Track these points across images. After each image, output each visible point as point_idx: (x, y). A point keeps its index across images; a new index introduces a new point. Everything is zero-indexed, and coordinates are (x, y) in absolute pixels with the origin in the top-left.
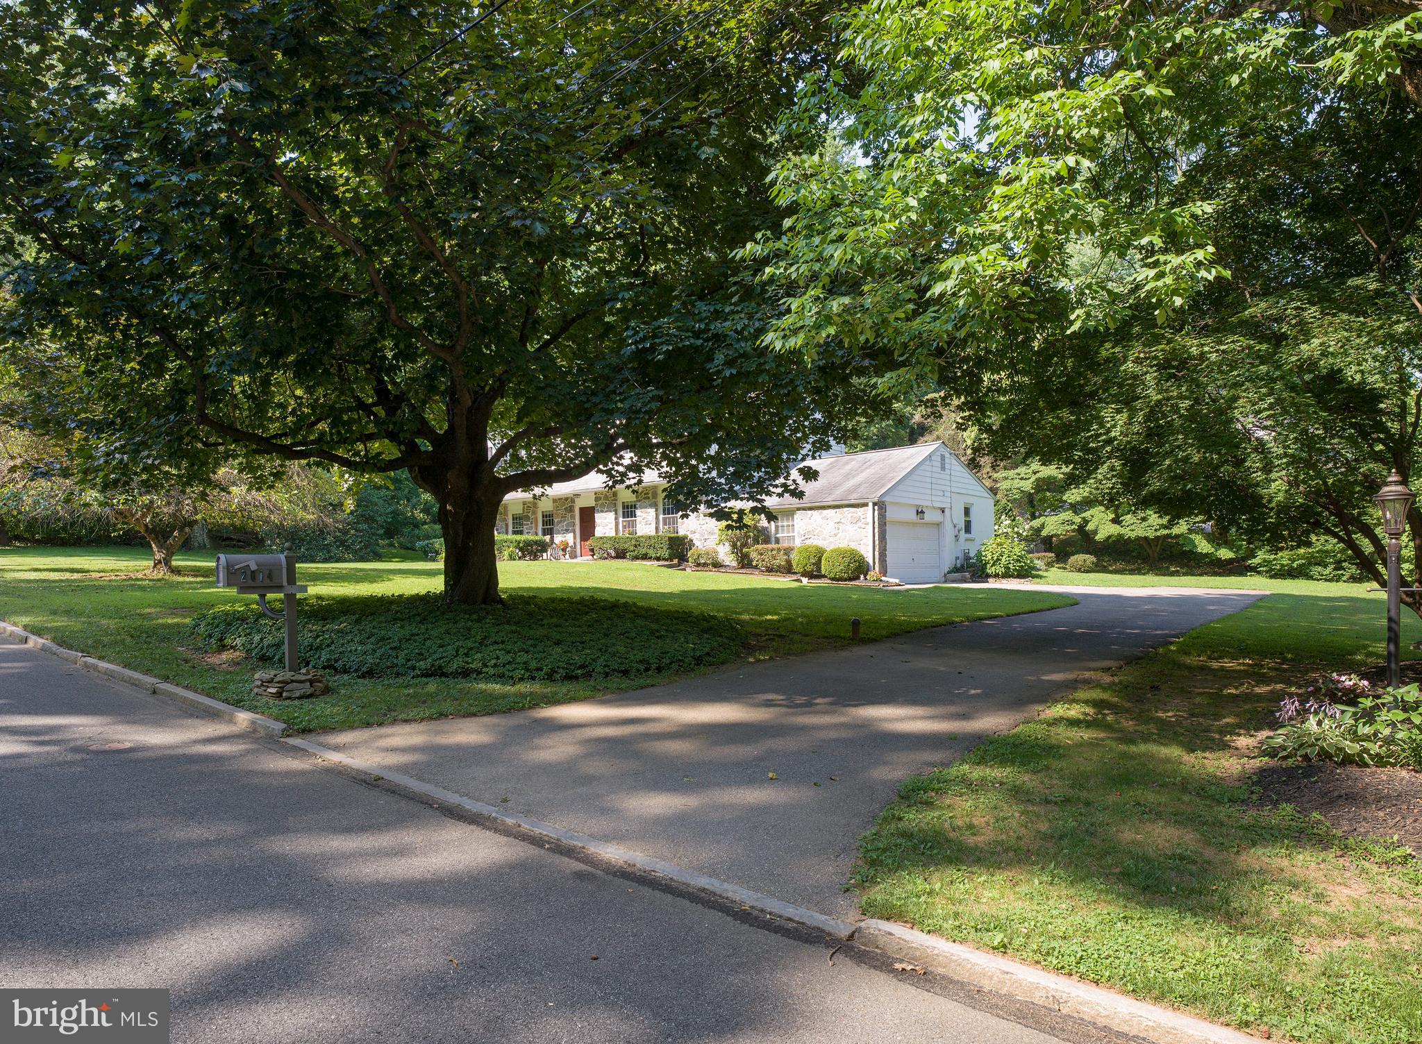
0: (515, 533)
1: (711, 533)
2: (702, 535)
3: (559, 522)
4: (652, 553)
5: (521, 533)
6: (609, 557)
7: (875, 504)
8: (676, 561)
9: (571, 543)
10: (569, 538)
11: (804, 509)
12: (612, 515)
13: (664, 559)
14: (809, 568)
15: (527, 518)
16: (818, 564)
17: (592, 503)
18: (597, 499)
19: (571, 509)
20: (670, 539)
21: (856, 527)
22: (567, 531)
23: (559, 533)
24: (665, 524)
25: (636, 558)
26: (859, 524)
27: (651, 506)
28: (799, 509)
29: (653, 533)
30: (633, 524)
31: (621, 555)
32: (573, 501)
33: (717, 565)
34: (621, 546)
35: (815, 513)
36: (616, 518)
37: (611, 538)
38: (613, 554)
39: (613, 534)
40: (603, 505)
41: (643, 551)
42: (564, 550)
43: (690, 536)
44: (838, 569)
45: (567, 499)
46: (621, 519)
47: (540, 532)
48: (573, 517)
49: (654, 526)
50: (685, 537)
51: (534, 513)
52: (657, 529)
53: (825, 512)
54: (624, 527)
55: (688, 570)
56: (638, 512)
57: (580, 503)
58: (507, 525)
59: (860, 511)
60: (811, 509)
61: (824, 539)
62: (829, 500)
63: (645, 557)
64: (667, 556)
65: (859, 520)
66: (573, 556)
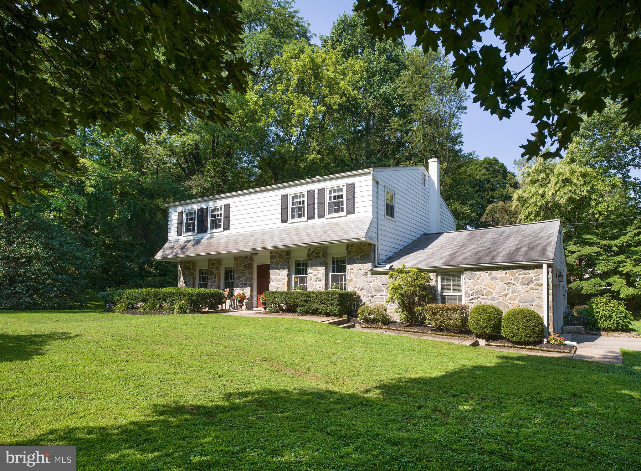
0: (201, 286)
1: (379, 290)
2: (369, 291)
3: (239, 277)
4: (322, 308)
5: (205, 286)
6: (280, 310)
7: (549, 266)
8: (345, 317)
9: (248, 295)
10: (247, 291)
11: (472, 270)
12: (285, 272)
13: (335, 315)
14: (489, 330)
15: (212, 273)
16: (497, 327)
17: (267, 261)
18: (272, 258)
19: (250, 266)
20: (341, 295)
21: (528, 288)
22: (245, 285)
23: (238, 286)
24: (333, 281)
25: (305, 313)
26: (532, 285)
27: (321, 265)
28: (467, 270)
29: (322, 289)
30: (305, 280)
31: (291, 309)
32: (251, 259)
33: (387, 322)
34: (292, 301)
35: (484, 274)
36: (289, 275)
37: (282, 293)
38: (284, 307)
39: (285, 289)
40: (277, 263)
41: (314, 306)
42: (241, 302)
43: (358, 293)
44: (522, 333)
45: (246, 257)
46: (293, 276)
47: (222, 286)
48: (251, 273)
49: (323, 283)
50: (354, 294)
51: (218, 269)
52: (326, 285)
53: (494, 273)
54: (296, 283)
55: (358, 327)
56: (310, 270)
57: (258, 261)
58: (194, 279)
59: (531, 273)
60: (479, 269)
61: (493, 299)
62: (498, 261)
63: (315, 312)
64: (337, 312)
65: (531, 281)
66: (250, 307)
